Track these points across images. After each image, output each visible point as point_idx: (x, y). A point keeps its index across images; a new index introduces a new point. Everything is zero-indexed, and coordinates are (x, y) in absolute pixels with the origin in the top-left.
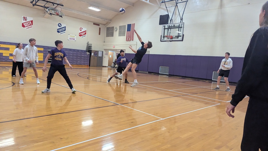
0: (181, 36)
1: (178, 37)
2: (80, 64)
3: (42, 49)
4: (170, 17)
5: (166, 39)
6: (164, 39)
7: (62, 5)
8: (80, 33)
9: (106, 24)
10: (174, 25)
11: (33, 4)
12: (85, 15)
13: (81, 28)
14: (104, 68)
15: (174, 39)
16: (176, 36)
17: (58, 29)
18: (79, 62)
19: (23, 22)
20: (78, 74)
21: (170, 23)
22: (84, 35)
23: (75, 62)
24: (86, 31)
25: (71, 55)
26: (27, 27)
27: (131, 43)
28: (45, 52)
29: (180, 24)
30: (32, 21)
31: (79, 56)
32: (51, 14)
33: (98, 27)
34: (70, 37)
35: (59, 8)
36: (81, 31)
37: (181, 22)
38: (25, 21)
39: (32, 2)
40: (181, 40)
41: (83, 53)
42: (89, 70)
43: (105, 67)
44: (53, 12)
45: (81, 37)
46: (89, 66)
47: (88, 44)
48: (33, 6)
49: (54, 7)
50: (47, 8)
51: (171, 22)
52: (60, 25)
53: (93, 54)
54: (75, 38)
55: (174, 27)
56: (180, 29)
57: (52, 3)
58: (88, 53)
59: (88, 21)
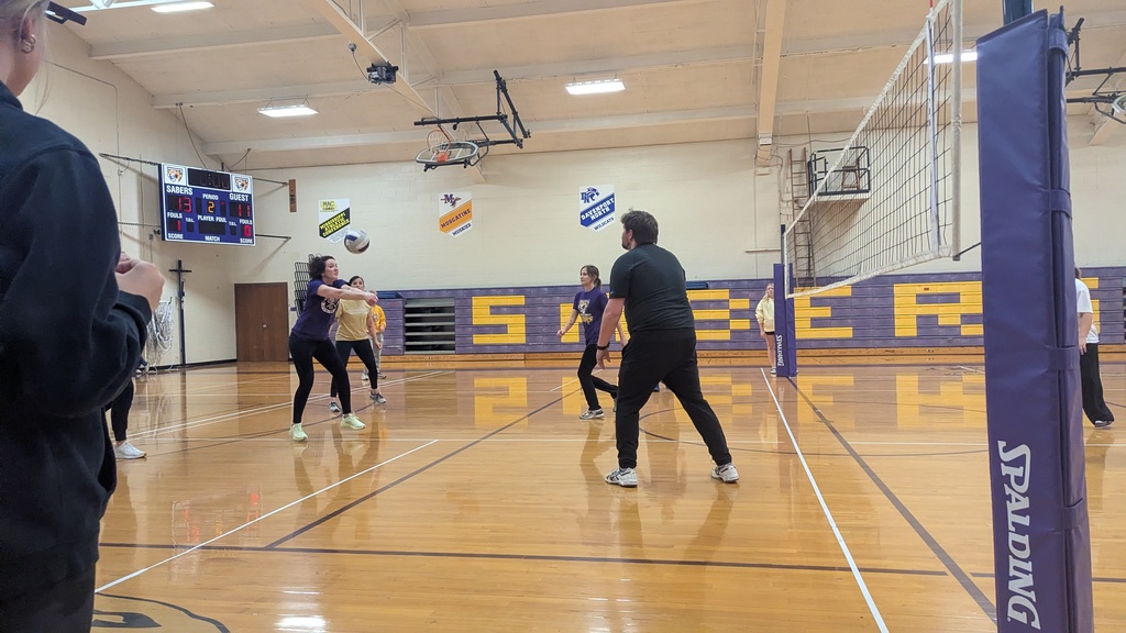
50: (1111, 98)
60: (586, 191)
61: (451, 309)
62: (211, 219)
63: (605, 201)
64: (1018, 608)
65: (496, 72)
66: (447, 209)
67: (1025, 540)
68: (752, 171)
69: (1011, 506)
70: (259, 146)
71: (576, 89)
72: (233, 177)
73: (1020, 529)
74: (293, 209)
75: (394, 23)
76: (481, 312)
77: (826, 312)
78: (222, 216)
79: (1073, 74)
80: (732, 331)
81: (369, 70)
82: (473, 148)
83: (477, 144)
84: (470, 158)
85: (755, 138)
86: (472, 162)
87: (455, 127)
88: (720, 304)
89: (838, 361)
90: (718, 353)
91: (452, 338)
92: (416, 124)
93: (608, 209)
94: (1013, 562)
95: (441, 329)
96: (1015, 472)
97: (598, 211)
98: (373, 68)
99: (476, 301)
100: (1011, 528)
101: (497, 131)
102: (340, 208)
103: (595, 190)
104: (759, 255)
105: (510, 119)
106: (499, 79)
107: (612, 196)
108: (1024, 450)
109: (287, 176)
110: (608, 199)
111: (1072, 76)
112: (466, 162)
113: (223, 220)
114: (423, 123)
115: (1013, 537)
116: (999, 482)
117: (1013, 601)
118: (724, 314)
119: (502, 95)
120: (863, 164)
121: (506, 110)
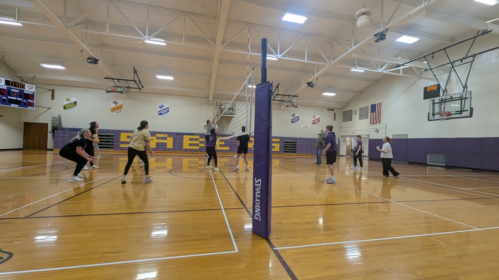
0: (467, 110)
1: (461, 112)
3: (278, 140)
4: (443, 86)
5: (437, 117)
6: (434, 117)
7: (297, 96)
8: (313, 121)
9: (342, 108)
10: (451, 97)
12: (319, 102)
13: (314, 116)
14: (340, 158)
15: (452, 116)
16: (456, 112)
21: (443, 95)
22: (317, 122)
24: (319, 118)
25: (305, 144)
27: (378, 126)
28: (280, 143)
29: (462, 95)
32: (287, 106)
33: (333, 112)
34: (304, 126)
35: (294, 100)
36: (314, 118)
37: (465, 91)
40: (469, 115)
43: (343, 156)
44: (289, 104)
45: (315, 125)
49: (289, 99)
50: (284, 101)
51: (445, 93)
52: (293, 115)
54: (308, 127)
55: (452, 99)
56: (463, 101)
57: (288, 96)
59: (322, 107)
60: (161, 105)
61: (113, 136)
62: (15, 98)
64: (257, 216)
65: (134, 67)
66: (114, 105)
67: (259, 201)
68: (207, 106)
69: (257, 193)
70: (38, 76)
71: (159, 77)
72: (26, 85)
73: (258, 198)
74: (53, 99)
75: (99, 46)
76: (123, 137)
77: (223, 143)
78: (20, 98)
80: (200, 147)
81: (87, 59)
82: (124, 89)
83: (126, 87)
85: (209, 98)
86: (124, 92)
87: (118, 81)
88: (197, 139)
89: (225, 155)
90: (196, 152)
91: (113, 145)
92: (104, 78)
93: (167, 111)
94: (256, 206)
95: (109, 142)
97: (164, 111)
98: (89, 58)
99: (122, 134)
100: (256, 198)
101: (133, 85)
102: (73, 100)
103: (163, 106)
105: (138, 82)
106: (134, 70)
107: (169, 108)
108: (260, 180)
109: (51, 88)
110: (167, 108)
111: (277, 95)
112: (122, 92)
113: (21, 99)
114: (107, 78)
115: (257, 200)
116: (255, 187)
117: (256, 215)
118: (198, 142)
119: (135, 74)
120: (234, 108)
121: (136, 79)
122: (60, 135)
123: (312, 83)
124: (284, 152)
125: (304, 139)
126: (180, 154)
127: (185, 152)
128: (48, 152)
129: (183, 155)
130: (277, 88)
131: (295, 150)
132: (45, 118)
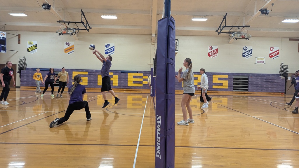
2: (273, 92)
3: (227, 77)
7: (249, 27)
8: (270, 54)
11: (218, 33)
12: (278, 31)
13: (272, 48)
17: (243, 54)
18: (270, 89)
19: (209, 52)
20: (270, 104)
22: (276, 55)
23: (265, 88)
24: (279, 50)
25: (260, 80)
26: (212, 56)
28: (229, 79)
30: (217, 50)
31: (276, 82)
32: (236, 38)
33: (297, 42)
34: (258, 61)
35: (245, 31)
36: (272, 51)
38: (211, 50)
39: (217, 31)
41: (275, 78)
42: (285, 99)
44: (238, 36)
45: (272, 58)
46: (285, 93)
47: (282, 65)
48: (218, 34)
49: (239, 30)
50: (232, 33)
52: (245, 48)
53: (289, 78)
54: (264, 61)
57: (238, 27)
58: (283, 77)
59: (282, 37)
60: (107, 45)
63: (112, 48)
65: (81, 10)
66: (67, 46)
68: (150, 43)
70: (8, 24)
71: (104, 17)
74: (19, 43)
79: (224, 26)
80: (143, 84)
81: (42, 5)
83: (74, 29)
84: (73, 33)
85: (151, 35)
86: (73, 34)
87: (69, 24)
88: (140, 77)
90: (139, 90)
92: (57, 22)
93: (112, 50)
96: (158, 122)
97: (110, 50)
98: (44, 5)
99: (73, 73)
100: (158, 135)
101: (81, 26)
102: (34, 43)
103: (109, 45)
104: (151, 65)
105: (85, 23)
106: (82, 12)
107: (114, 47)
109: (18, 33)
110: (113, 47)
111: (224, 27)
112: (71, 34)
114: (59, 22)
118: (141, 80)
119: (83, 16)
120: (177, 44)
121: (84, 20)
122: (25, 74)
123: (266, 10)
124: (234, 89)
125: (258, 75)
126: (125, 92)
127: (129, 89)
128: (17, 89)
129: (127, 92)
130: (224, 19)
131: (247, 87)
132: (14, 61)
